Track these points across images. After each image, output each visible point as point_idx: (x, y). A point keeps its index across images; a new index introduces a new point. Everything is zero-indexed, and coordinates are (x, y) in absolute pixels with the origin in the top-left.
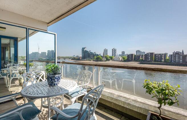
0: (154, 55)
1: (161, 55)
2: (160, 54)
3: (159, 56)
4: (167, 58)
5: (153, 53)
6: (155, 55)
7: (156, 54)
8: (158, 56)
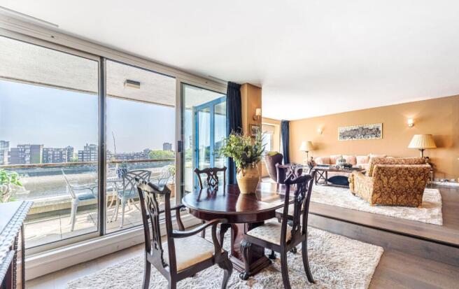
0: (41, 152)
1: (61, 152)
2: (58, 149)
3: (56, 153)
4: (74, 158)
5: (39, 147)
6: (46, 152)
7: (48, 150)
8: (53, 154)
